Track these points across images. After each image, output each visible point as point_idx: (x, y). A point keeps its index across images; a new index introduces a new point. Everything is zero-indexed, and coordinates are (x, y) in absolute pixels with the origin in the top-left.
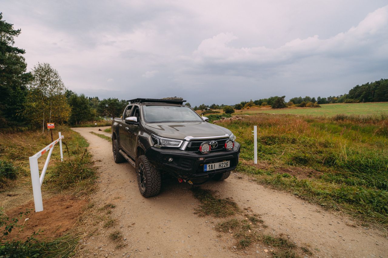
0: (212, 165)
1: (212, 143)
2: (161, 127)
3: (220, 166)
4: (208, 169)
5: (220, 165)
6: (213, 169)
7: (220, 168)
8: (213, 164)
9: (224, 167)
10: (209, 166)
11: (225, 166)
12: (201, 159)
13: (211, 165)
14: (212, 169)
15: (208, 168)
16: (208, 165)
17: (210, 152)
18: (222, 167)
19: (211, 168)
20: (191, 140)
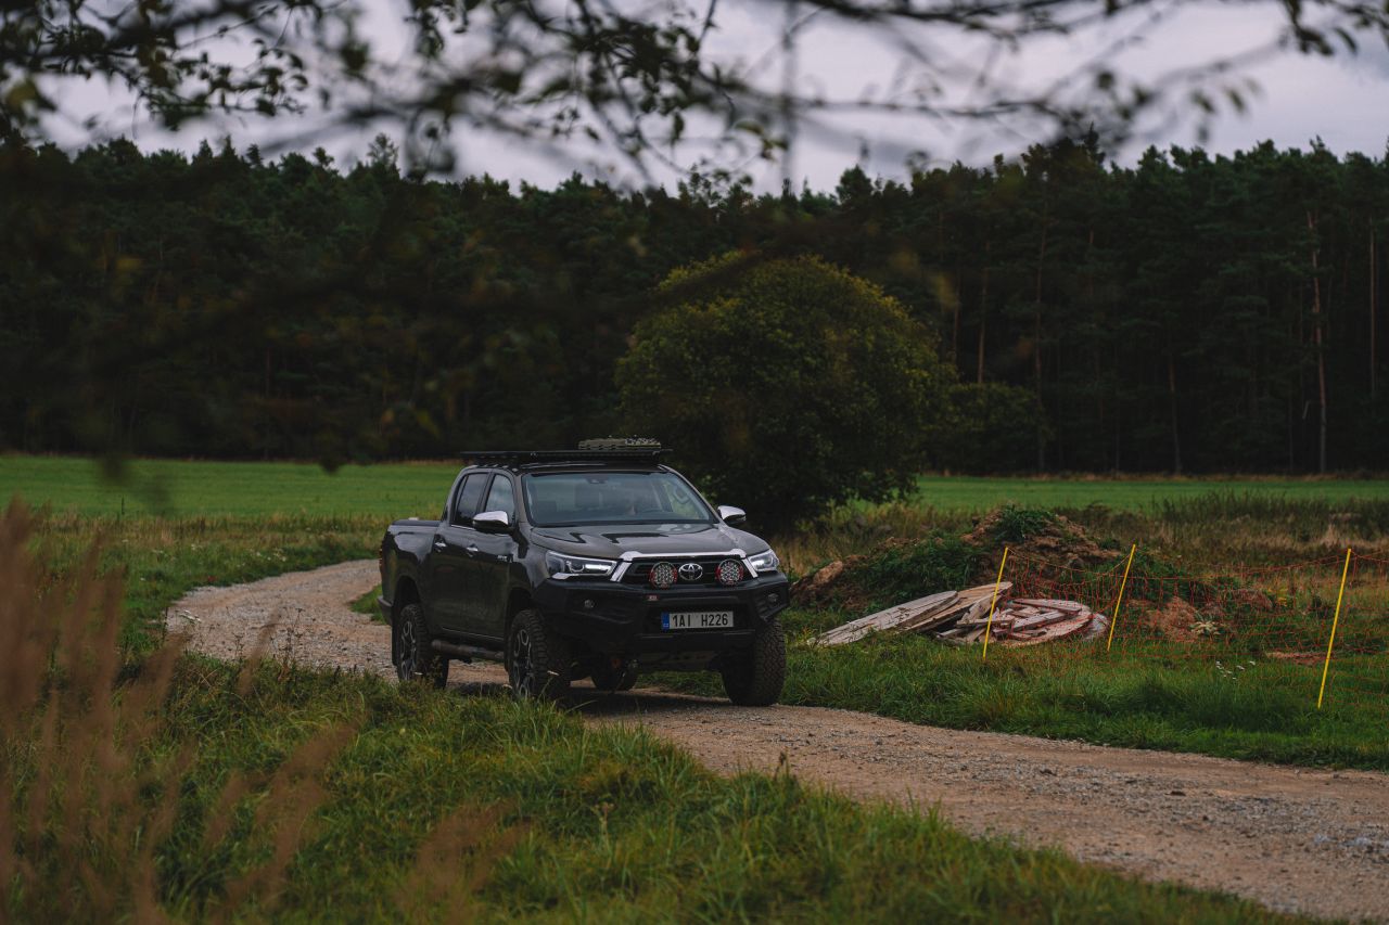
0: (682, 617)
1: (686, 568)
2: (579, 538)
3: (705, 622)
4: (672, 625)
5: (705, 619)
6: (687, 626)
7: (704, 626)
8: (686, 616)
9: (717, 624)
10: (676, 617)
11: (721, 622)
12: (653, 598)
13: (679, 615)
14: (682, 627)
15: (672, 623)
16: (671, 616)
18: (711, 624)
19: (681, 624)
20: (635, 560)
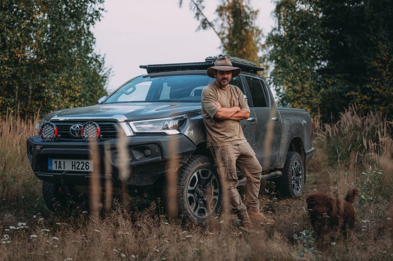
0: (60, 163)
1: (74, 127)
3: (74, 167)
4: (54, 168)
5: (74, 164)
6: (63, 169)
7: (74, 170)
8: (62, 161)
9: (82, 169)
10: (56, 162)
11: (84, 167)
13: (58, 161)
14: (60, 169)
15: (54, 166)
16: (54, 161)
17: (56, 139)
18: (77, 169)
19: (59, 167)
